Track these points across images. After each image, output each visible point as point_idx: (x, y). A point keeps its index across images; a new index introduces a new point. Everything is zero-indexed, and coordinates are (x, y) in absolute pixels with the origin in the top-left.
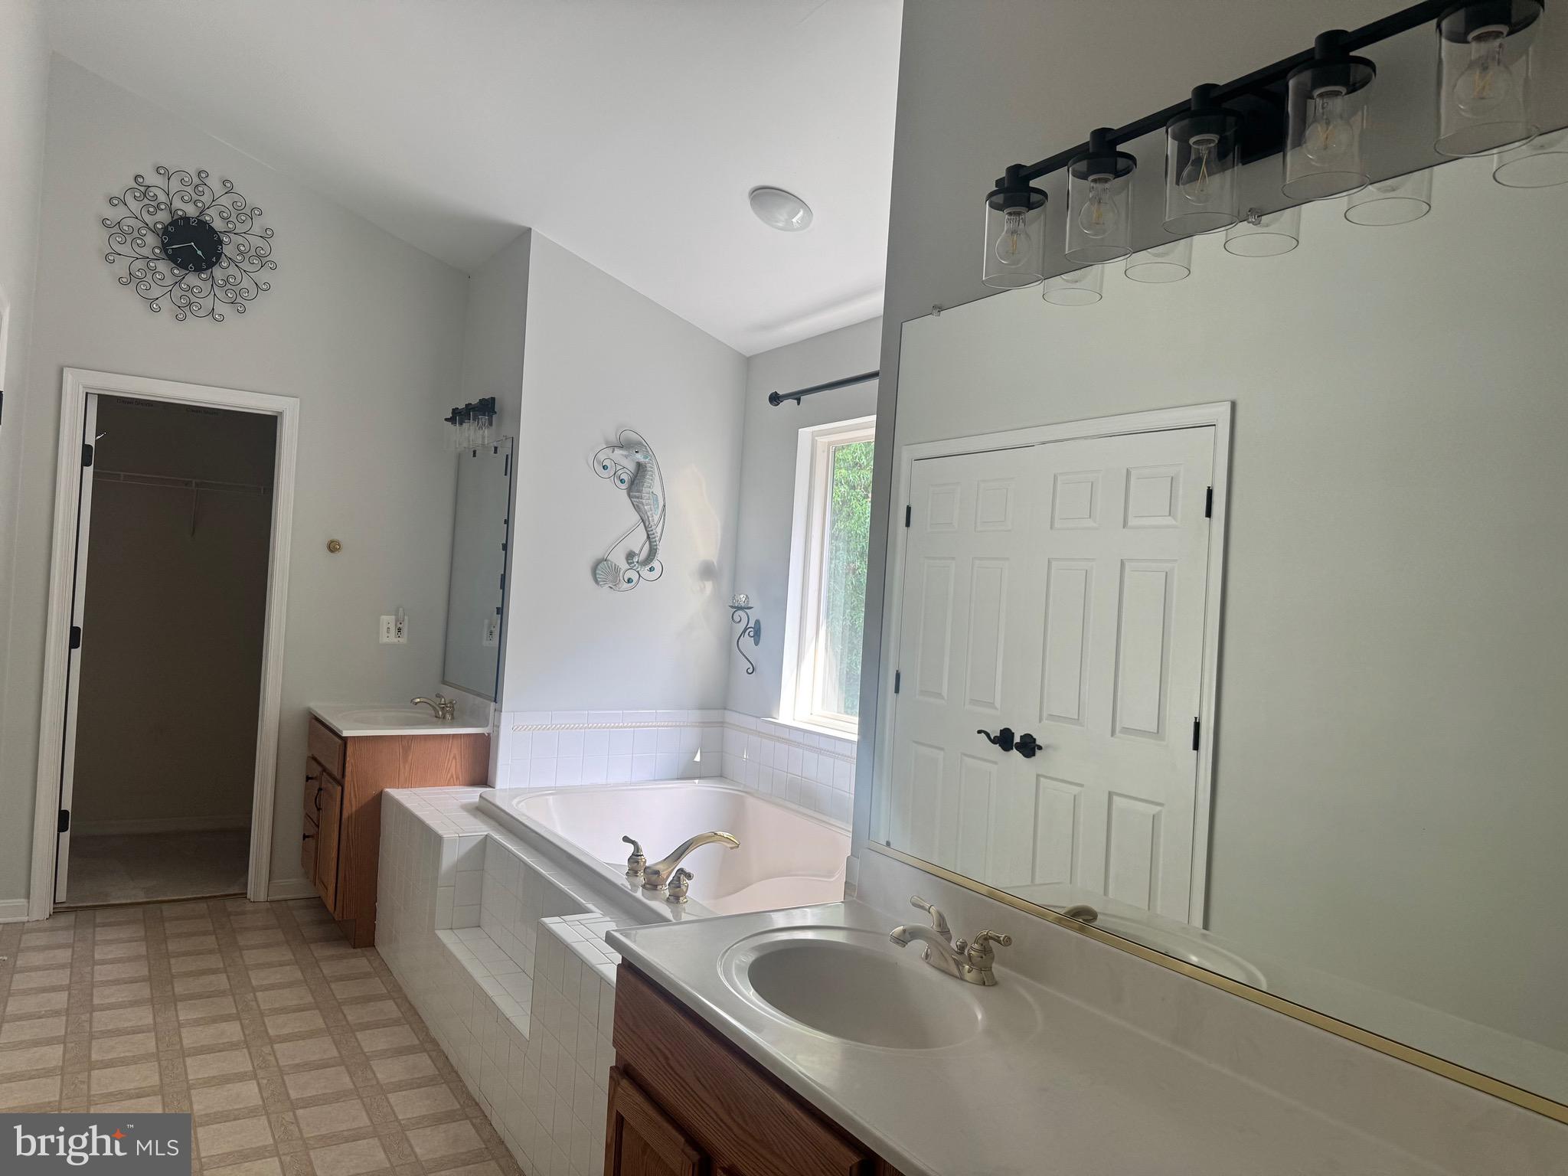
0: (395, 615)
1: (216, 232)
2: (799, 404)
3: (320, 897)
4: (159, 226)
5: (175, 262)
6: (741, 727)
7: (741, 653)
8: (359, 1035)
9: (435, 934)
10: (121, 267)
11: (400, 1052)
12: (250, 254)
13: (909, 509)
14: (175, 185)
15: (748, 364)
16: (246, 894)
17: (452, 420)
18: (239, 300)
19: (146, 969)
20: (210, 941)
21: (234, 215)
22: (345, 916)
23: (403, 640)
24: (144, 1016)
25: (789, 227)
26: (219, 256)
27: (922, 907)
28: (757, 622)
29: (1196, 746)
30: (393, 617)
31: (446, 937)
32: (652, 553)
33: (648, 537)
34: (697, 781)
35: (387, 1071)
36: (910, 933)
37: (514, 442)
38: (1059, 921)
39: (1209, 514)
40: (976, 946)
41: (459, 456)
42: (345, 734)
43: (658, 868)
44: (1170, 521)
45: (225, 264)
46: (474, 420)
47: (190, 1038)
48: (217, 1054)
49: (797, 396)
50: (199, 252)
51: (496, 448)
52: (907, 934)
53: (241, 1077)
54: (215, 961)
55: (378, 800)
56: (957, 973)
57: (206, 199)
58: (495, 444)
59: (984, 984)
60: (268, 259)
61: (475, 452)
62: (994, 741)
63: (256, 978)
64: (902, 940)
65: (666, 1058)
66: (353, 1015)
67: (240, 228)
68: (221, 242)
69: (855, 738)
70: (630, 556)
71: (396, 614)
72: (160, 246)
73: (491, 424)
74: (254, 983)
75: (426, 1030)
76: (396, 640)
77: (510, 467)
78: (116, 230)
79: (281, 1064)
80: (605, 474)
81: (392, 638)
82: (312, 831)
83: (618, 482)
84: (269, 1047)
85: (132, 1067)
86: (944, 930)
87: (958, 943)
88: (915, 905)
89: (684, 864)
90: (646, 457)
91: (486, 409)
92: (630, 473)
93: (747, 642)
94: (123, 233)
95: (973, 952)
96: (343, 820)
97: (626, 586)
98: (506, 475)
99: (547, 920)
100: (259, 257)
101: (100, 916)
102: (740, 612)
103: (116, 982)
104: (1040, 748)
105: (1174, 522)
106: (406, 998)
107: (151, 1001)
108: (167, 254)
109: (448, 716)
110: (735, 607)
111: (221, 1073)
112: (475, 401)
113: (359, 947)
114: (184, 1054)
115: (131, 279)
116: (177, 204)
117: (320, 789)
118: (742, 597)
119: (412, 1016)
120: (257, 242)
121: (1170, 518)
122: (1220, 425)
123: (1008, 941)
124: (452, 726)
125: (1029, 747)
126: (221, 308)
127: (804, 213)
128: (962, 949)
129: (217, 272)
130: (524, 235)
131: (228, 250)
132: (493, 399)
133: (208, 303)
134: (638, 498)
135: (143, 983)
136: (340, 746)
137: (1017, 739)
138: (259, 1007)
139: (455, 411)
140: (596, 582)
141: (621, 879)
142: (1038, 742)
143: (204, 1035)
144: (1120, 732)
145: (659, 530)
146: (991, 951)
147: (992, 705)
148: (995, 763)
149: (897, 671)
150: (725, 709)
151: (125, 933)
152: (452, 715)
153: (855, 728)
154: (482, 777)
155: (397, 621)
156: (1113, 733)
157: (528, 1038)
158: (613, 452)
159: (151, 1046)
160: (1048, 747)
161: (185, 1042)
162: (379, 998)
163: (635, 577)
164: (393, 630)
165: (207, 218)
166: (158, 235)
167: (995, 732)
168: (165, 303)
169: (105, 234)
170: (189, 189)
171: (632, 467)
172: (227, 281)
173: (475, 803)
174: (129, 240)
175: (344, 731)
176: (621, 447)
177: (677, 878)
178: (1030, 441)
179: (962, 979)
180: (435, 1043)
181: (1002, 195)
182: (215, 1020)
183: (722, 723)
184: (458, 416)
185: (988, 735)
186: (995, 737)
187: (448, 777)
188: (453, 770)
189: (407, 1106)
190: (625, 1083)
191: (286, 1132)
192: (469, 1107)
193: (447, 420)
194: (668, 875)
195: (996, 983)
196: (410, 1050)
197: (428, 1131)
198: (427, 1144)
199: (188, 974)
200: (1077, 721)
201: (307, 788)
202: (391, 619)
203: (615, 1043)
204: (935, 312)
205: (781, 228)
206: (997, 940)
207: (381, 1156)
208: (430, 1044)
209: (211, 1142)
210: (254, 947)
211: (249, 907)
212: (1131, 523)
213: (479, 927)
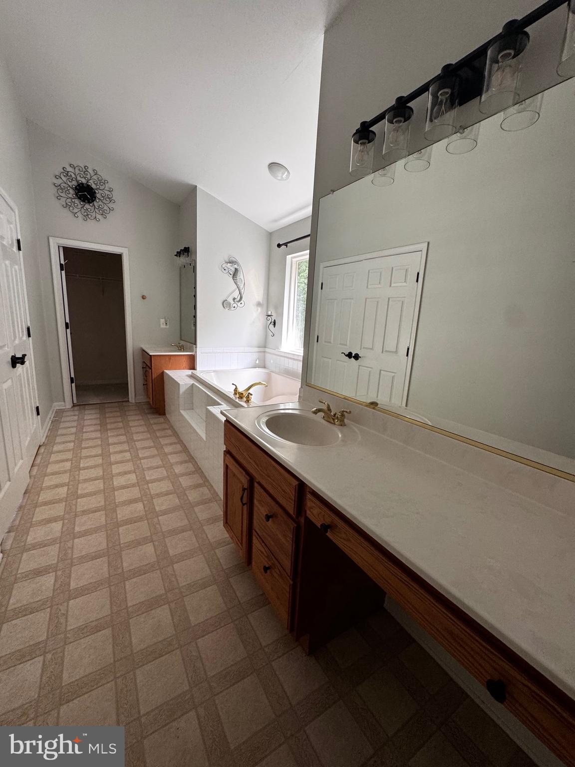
1: (93, 189)
2: (287, 247)
3: (149, 402)
4: (74, 186)
5: (81, 200)
6: (270, 353)
7: (269, 329)
8: (160, 440)
9: (180, 412)
10: (63, 201)
11: (171, 444)
12: (106, 197)
13: (322, 284)
14: (77, 171)
15: (270, 235)
16: (128, 401)
17: (176, 255)
18: (104, 214)
19: (99, 422)
20: (119, 414)
21: (99, 183)
22: (156, 407)
23: (168, 327)
24: (98, 435)
25: (282, 179)
26: (95, 198)
27: (323, 402)
28: (275, 320)
29: (407, 356)
31: (182, 412)
32: (241, 298)
33: (240, 293)
34: (257, 368)
35: (168, 449)
36: (318, 410)
37: (195, 262)
38: (366, 406)
39: (417, 281)
40: (339, 414)
41: (180, 268)
42: (151, 354)
43: (243, 392)
44: (405, 284)
45: (98, 201)
46: (183, 255)
47: (110, 441)
48: (119, 445)
49: (286, 244)
50: (89, 196)
51: (190, 264)
53: (125, 451)
54: (120, 419)
55: (163, 374)
56: (333, 422)
57: (88, 176)
58: (190, 262)
59: (342, 426)
60: (112, 199)
61: (184, 266)
62: (347, 356)
63: (131, 424)
64: (315, 412)
66: (158, 434)
67: (102, 188)
68: (95, 193)
69: (302, 355)
70: (234, 299)
71: (165, 318)
72: (75, 194)
73: (188, 256)
75: (179, 438)
76: (165, 327)
77: (195, 270)
78: (59, 187)
79: (137, 447)
80: (224, 272)
83: (229, 275)
84: (134, 443)
85: (94, 449)
86: (329, 409)
87: (334, 413)
88: (320, 402)
89: (250, 391)
90: (238, 266)
91: (186, 250)
92: (233, 272)
93: (272, 326)
94: (61, 189)
95: (338, 416)
96: (153, 379)
97: (233, 309)
98: (193, 272)
99: (208, 407)
100: (109, 198)
101: (87, 407)
102: (269, 317)
103: (91, 425)
104: (360, 357)
106: (174, 429)
107: (100, 430)
108: (77, 196)
109: (182, 349)
110: (267, 316)
111: (120, 450)
112: (183, 248)
113: (161, 415)
114: (109, 445)
115: (66, 206)
116: (79, 178)
117: (146, 370)
118: (270, 312)
119: (175, 434)
120: (108, 193)
122: (423, 251)
123: (350, 412)
124: (184, 352)
125: (357, 357)
126: (99, 216)
127: (287, 173)
128: (335, 415)
129: (95, 203)
130: (195, 188)
131: (98, 195)
132: (189, 247)
133: (94, 215)
134: (236, 280)
135: (98, 426)
136: (150, 358)
137: (353, 355)
138: (131, 432)
139: (177, 252)
140: (224, 307)
141: (232, 396)
142: (360, 356)
143: (115, 440)
144: (385, 352)
145: (243, 291)
146: (344, 415)
147: (346, 345)
148: (347, 362)
149: (318, 335)
150: (265, 347)
151: (93, 412)
153: (302, 352)
154: (193, 367)
156: (382, 352)
157: (205, 441)
158: (227, 265)
159: (100, 443)
160: (364, 357)
162: (166, 429)
163: (236, 306)
164: (164, 324)
165: (90, 184)
166: (74, 189)
167: (347, 353)
168: (79, 214)
169: (56, 189)
170: (82, 173)
171: (234, 270)
173: (190, 374)
174: (64, 192)
176: (230, 263)
177: (248, 395)
178: (361, 259)
179: (334, 424)
180: (182, 441)
181: (358, 134)
182: (118, 435)
183: (265, 351)
184: (179, 254)
185: (345, 354)
187: (183, 367)
188: (184, 365)
189: (173, 459)
190: (228, 455)
191: (138, 466)
192: (191, 459)
193: (175, 255)
194: (246, 394)
195: (345, 425)
196: (175, 443)
197: (179, 466)
198: (178, 469)
199: (112, 423)
200: (372, 349)
201: (143, 370)
202: (164, 320)
203: (225, 444)
204: (332, 193)
205: (279, 180)
206: (347, 412)
207: (165, 472)
208: (180, 442)
209: (116, 469)
210: (132, 415)
211: (130, 404)
212: (392, 285)
213: (193, 409)
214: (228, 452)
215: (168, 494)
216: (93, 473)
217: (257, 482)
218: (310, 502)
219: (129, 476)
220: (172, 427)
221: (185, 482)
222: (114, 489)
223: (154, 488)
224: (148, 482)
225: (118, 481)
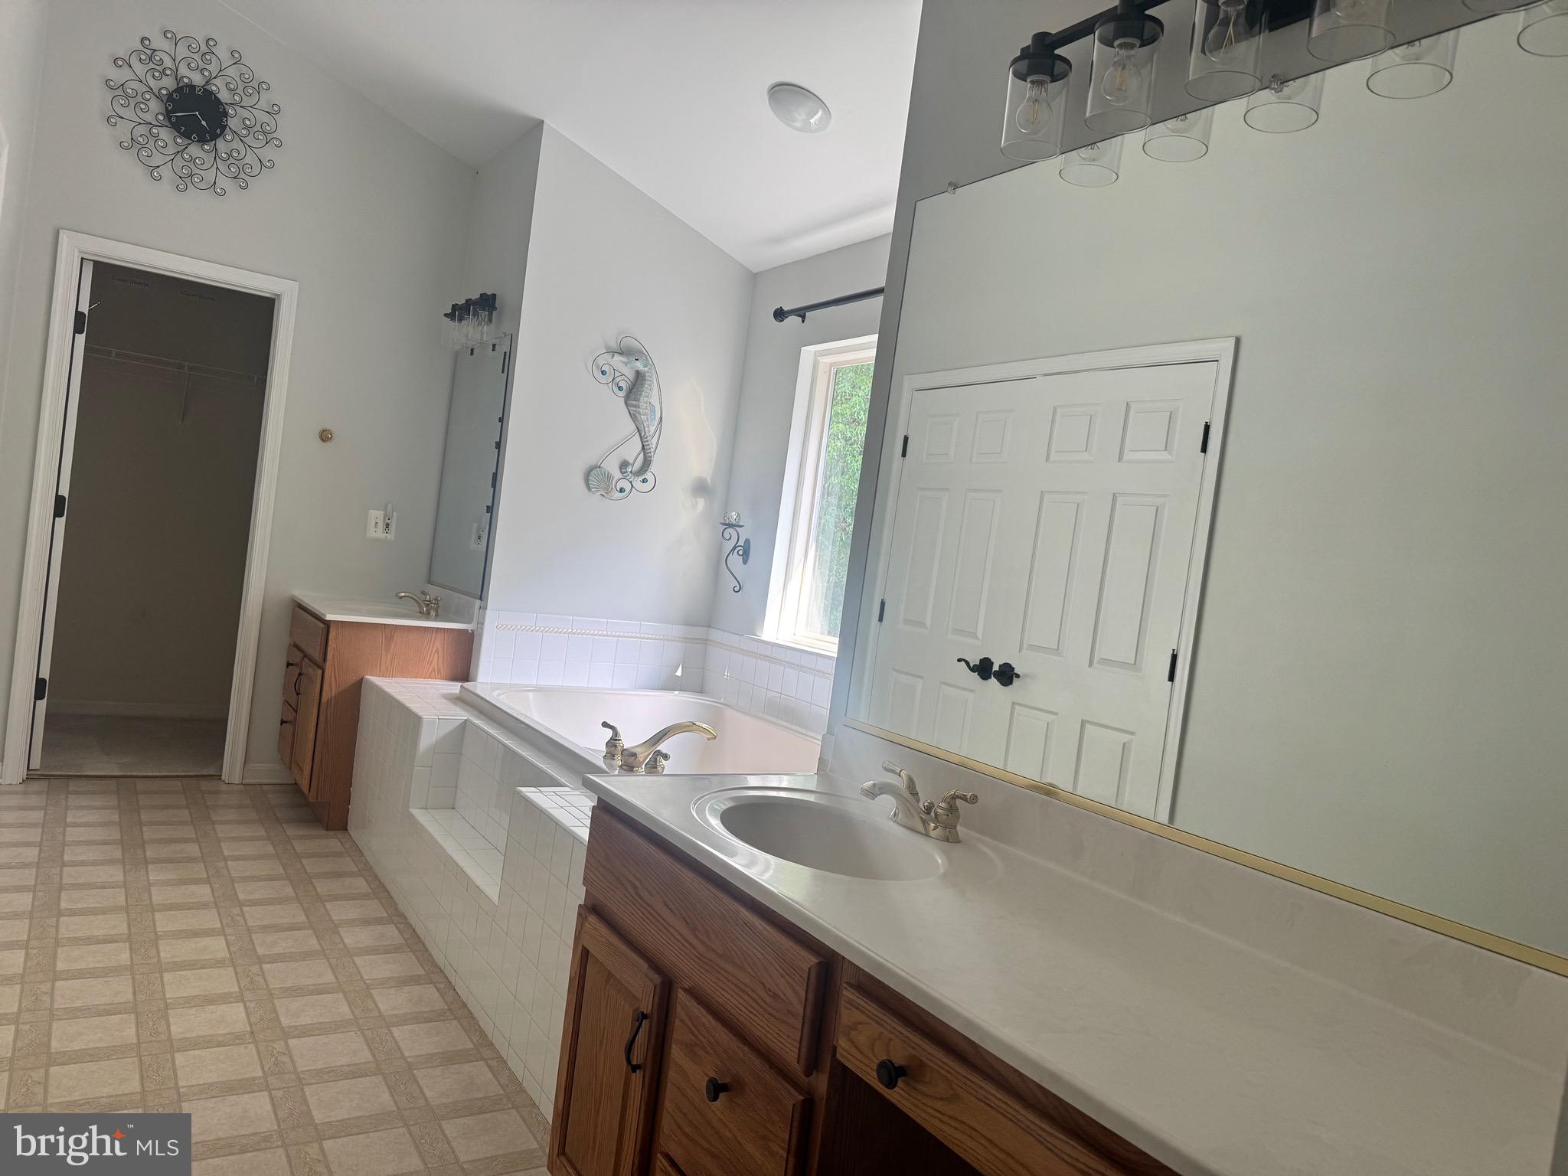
0: (384, 511)
1: (221, 104)
2: (803, 321)
3: (296, 784)
4: (164, 92)
5: (178, 130)
6: (724, 645)
7: (727, 567)
8: (328, 906)
9: (410, 813)
10: (123, 130)
11: (367, 922)
12: (255, 129)
13: (906, 439)
14: (182, 51)
15: (754, 280)
16: (221, 776)
17: (451, 316)
18: (242, 175)
19: (119, 834)
20: (185, 814)
21: (241, 88)
22: (319, 798)
23: (390, 536)
24: (116, 874)
25: (806, 128)
26: (223, 128)
27: (893, 771)
28: (747, 541)
29: (1171, 678)
30: (382, 512)
31: (419, 814)
32: (647, 464)
33: (643, 448)
34: (677, 692)
35: (354, 938)
36: (880, 788)
37: (513, 340)
39: (1204, 449)
40: (943, 805)
41: (457, 356)
42: (329, 617)
43: (634, 750)
44: (1165, 456)
45: (229, 137)
46: (474, 316)
47: (158, 896)
48: (188, 911)
49: (801, 313)
50: (204, 123)
51: (494, 346)
52: (877, 788)
53: (209, 933)
54: (188, 832)
55: (358, 685)
56: (922, 830)
57: (213, 68)
58: (494, 341)
59: (948, 840)
60: (274, 135)
61: (472, 350)
62: (973, 669)
63: (228, 850)
64: (873, 793)
65: (635, 888)
66: (323, 887)
67: (248, 101)
68: (226, 114)
69: (835, 655)
70: (624, 465)
71: (385, 509)
72: (164, 112)
73: (490, 320)
74: (226, 853)
75: (395, 906)
76: (383, 536)
77: (507, 364)
78: (119, 91)
79: (250, 924)
81: (380, 534)
82: (290, 717)
83: (616, 389)
84: (238, 908)
85: (100, 917)
86: (913, 791)
87: (926, 804)
88: (886, 769)
89: (662, 747)
90: (645, 366)
91: (487, 304)
92: (628, 381)
93: (736, 560)
94: (126, 96)
95: (939, 811)
96: (323, 700)
97: (618, 495)
98: (503, 372)
99: (522, 789)
100: (265, 133)
101: (73, 785)
102: (730, 530)
103: (88, 843)
104: (1018, 676)
105: (1170, 457)
106: (376, 877)
107: (123, 862)
108: (170, 121)
109: (433, 613)
110: (726, 524)
111: (189, 928)
112: (475, 296)
113: (332, 830)
114: (152, 909)
115: (132, 144)
116: (183, 71)
117: (300, 674)
118: (734, 515)
119: (381, 891)
120: (263, 117)
121: (1166, 452)
122: (1222, 363)
123: (974, 799)
124: (437, 618)
125: (1007, 675)
126: (223, 182)
127: (822, 114)
128: (929, 809)
129: (221, 144)
130: (537, 127)
131: (233, 123)
132: (494, 295)
133: (210, 176)
134: (635, 406)
135: (114, 846)
136: (322, 630)
137: (996, 668)
138: (230, 874)
139: (455, 307)
140: (589, 488)
141: (598, 759)
142: (1017, 671)
143: (175, 895)
144: (1099, 663)
145: (654, 441)
146: (957, 810)
147: (973, 635)
148: (973, 691)
149: (882, 600)
150: (709, 627)
151: (96, 801)
152: (437, 611)
153: (835, 648)
154: (463, 672)
155: (385, 516)
156: (1091, 664)
157: (496, 904)
158: (613, 358)
159: (121, 900)
160: (1026, 676)
161: (154, 899)
162: (351, 874)
163: (627, 486)
164: (381, 525)
165: (214, 88)
166: (162, 101)
167: (975, 660)
168: (166, 172)
169: (108, 96)
170: (197, 57)
171: (631, 375)
172: (230, 155)
173: (455, 694)
174: (132, 105)
175: (327, 615)
176: (621, 353)
177: (654, 759)
178: (1033, 373)
179: (927, 835)
180: (402, 916)
181: (1026, 60)
182: (183, 882)
183: (707, 640)
184: (458, 312)
185: (967, 663)
186: (974, 665)
187: (430, 671)
188: (433, 666)
189: (373, 968)
190: (592, 919)
191: (252, 982)
192: (434, 973)
193: (446, 315)
194: (645, 756)
195: (959, 842)
196: (378, 921)
197: (392, 991)
198: (391, 1002)
199: (160, 841)
200: (1057, 651)
201: (287, 674)
202: (380, 514)
203: (586, 881)
204: (951, 189)
205: (800, 130)
206: (964, 798)
207: (345, 1009)
208: (397, 916)
209: (176, 986)
210: (228, 822)
211: (224, 788)
212: (1126, 457)
213: (454, 808)
214: (593, 909)
215: (356, 1072)
216: (101, 992)
217: (685, 990)
218: (850, 1010)
219: (222, 1009)
220: (371, 869)
221: (414, 1041)
222: (172, 1046)
223: (307, 1053)
224: (286, 1034)
225: (182, 1025)
